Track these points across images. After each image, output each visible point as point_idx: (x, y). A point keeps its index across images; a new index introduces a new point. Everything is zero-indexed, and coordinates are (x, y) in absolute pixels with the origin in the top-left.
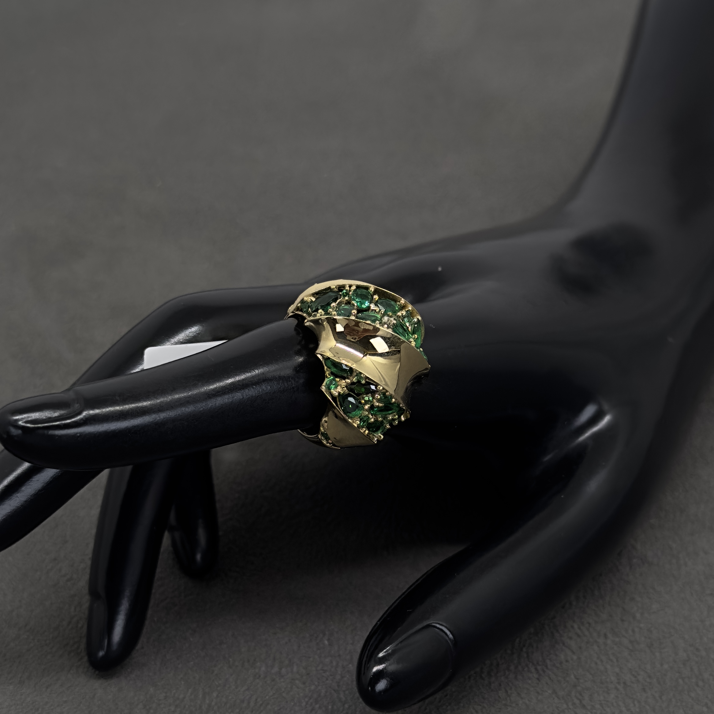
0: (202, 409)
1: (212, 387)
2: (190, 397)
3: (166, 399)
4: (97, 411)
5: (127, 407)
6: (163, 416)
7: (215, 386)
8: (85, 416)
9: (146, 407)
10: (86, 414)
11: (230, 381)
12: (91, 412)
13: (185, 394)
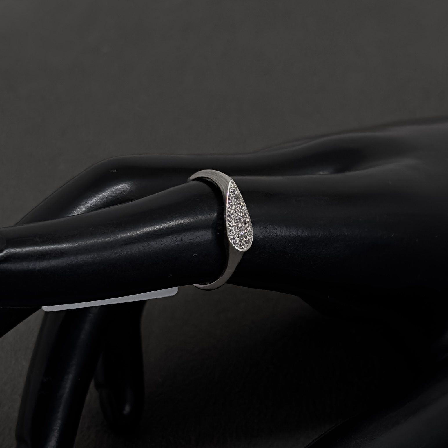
0: (117, 255)
1: (129, 234)
2: (107, 243)
3: (83, 243)
4: (18, 250)
5: (47, 248)
6: (81, 259)
7: (131, 233)
8: (6, 253)
9: (64, 249)
10: (6, 252)
11: (146, 230)
12: (13, 250)
13: (102, 240)
